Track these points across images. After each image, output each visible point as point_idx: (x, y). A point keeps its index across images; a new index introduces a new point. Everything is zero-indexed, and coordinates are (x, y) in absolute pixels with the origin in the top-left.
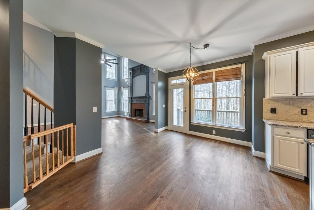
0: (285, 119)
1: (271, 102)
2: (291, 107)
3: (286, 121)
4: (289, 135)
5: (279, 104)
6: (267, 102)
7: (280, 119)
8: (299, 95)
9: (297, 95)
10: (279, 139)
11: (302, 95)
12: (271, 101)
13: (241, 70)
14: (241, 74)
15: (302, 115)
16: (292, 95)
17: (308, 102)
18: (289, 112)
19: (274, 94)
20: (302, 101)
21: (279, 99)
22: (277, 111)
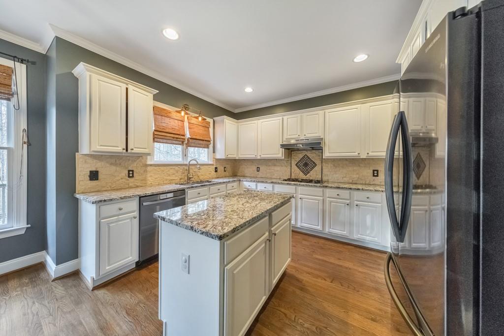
0: (110, 186)
1: (90, 160)
2: (118, 168)
3: (111, 190)
4: (121, 212)
5: (103, 163)
6: (82, 161)
7: (104, 189)
8: (129, 151)
9: (127, 150)
10: (108, 224)
11: (132, 151)
12: (89, 158)
13: (14, 77)
14: (14, 88)
15: (129, 179)
16: (121, 151)
17: (135, 161)
18: (115, 176)
19: (98, 147)
20: (129, 160)
21: (102, 155)
22: (100, 176)
